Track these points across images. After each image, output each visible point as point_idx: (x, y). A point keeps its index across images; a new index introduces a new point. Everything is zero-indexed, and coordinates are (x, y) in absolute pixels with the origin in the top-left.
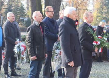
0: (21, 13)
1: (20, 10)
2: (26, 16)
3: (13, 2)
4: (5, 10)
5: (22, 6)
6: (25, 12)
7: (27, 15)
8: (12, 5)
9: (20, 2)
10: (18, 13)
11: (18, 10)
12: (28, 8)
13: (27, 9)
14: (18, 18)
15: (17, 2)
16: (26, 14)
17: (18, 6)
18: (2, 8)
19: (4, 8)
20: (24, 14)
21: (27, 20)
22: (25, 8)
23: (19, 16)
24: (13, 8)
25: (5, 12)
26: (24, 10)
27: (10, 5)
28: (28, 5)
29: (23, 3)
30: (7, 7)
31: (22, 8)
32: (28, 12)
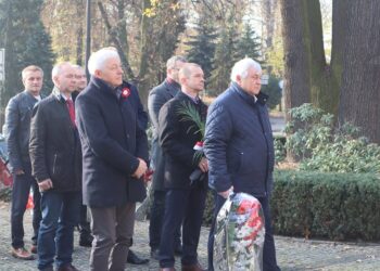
1: (242, 46)
2: (263, 68)
3: (219, 18)
4: (189, 47)
5: (249, 32)
7: (267, 65)
8: (212, 29)
9: (240, 21)
11: (235, 46)
12: (269, 41)
13: (265, 45)
15: (230, 20)
17: (237, 35)
18: (178, 41)
19: (184, 40)
21: (266, 82)
22: (258, 41)
24: (216, 42)
25: (189, 56)
26: (256, 48)
27: (205, 29)
28: (270, 30)
29: (251, 22)
30: (195, 37)
31: (249, 40)
32: (269, 53)
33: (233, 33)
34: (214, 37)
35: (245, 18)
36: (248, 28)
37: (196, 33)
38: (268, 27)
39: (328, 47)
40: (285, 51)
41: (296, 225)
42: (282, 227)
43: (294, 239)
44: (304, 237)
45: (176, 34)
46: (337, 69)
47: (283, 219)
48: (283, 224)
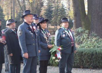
0: (62, 14)
1: (61, 10)
2: (67, 17)
3: (54, 2)
4: (45, 11)
5: (63, 6)
6: (65, 13)
7: (69, 16)
8: (52, 6)
9: (60, 3)
10: (59, 13)
11: (59, 10)
12: (69, 8)
13: (68, 10)
14: (59, 19)
15: (57, 2)
16: (67, 15)
17: (59, 7)
18: (42, 10)
19: (43, 9)
20: (66, 15)
22: (66, 8)
23: (59, 17)
24: (53, 9)
25: (45, 14)
26: (65, 11)
27: (50, 5)
28: (69, 5)
29: (63, 3)
30: (47, 8)
31: (63, 8)
32: (69, 12)
33: (58, 7)
34: (52, 8)
35: (62, 2)
36: (62, 5)
37: (47, 7)
38: (68, 4)
39: (86, 9)
40: (74, 11)
41: (78, 64)
42: (74, 65)
43: (78, 69)
44: (81, 68)
45: (41, 7)
46: (90, 16)
47: (74, 63)
48: (74, 64)
